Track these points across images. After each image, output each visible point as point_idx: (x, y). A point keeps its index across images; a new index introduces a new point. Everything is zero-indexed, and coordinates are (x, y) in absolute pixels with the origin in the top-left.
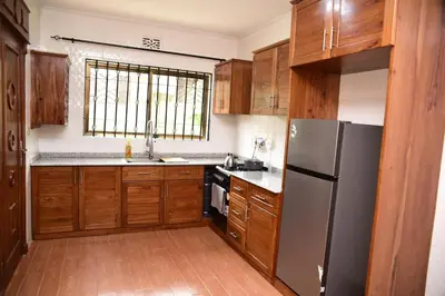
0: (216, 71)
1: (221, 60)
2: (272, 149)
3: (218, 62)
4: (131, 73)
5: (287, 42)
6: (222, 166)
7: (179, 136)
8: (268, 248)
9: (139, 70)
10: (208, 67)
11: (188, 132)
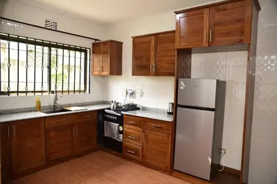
0: (93, 47)
1: (96, 40)
2: (141, 96)
3: (93, 41)
4: (37, 47)
5: (174, 32)
6: (109, 109)
7: (71, 91)
8: (165, 155)
9: (43, 44)
10: (88, 44)
11: (77, 89)
